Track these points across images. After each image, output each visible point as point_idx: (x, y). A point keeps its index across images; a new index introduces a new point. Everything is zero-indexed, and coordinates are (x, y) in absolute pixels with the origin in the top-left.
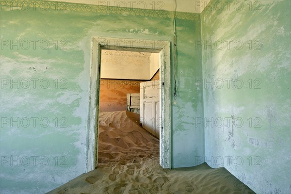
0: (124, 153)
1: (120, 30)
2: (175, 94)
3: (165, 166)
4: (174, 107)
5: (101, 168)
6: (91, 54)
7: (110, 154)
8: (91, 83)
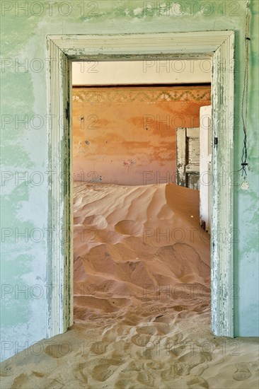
0: (141, 299)
1: (109, 14)
2: (244, 164)
3: (219, 331)
4: (241, 196)
5: (79, 329)
6: (48, 80)
7: (106, 301)
8: (50, 147)
